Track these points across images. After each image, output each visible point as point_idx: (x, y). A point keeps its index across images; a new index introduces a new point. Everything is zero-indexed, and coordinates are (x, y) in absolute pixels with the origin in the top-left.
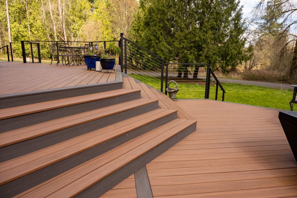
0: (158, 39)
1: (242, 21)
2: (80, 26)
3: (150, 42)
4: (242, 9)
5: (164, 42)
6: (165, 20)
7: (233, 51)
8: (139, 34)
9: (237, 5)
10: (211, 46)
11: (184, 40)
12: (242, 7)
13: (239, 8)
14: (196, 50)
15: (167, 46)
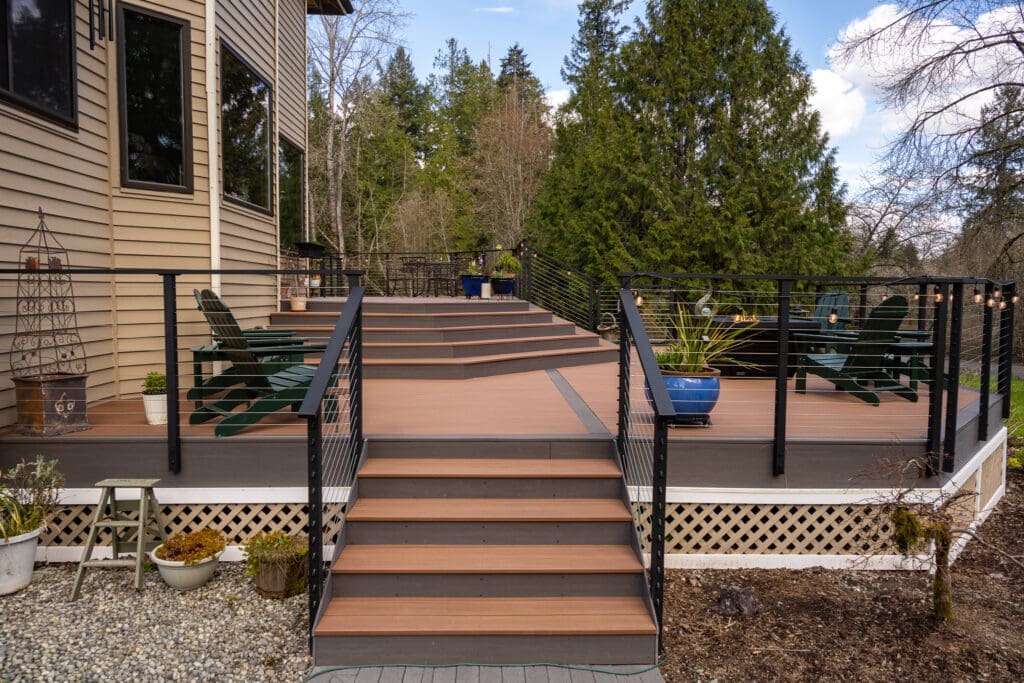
0: (605, 239)
1: (837, 188)
2: (383, 206)
3: (584, 249)
4: (835, 156)
5: (620, 247)
6: (622, 194)
7: (814, 266)
8: (555, 226)
9: (822, 147)
10: (747, 256)
11: (674, 243)
12: (834, 151)
13: (826, 153)
14: (708, 267)
15: (630, 257)
